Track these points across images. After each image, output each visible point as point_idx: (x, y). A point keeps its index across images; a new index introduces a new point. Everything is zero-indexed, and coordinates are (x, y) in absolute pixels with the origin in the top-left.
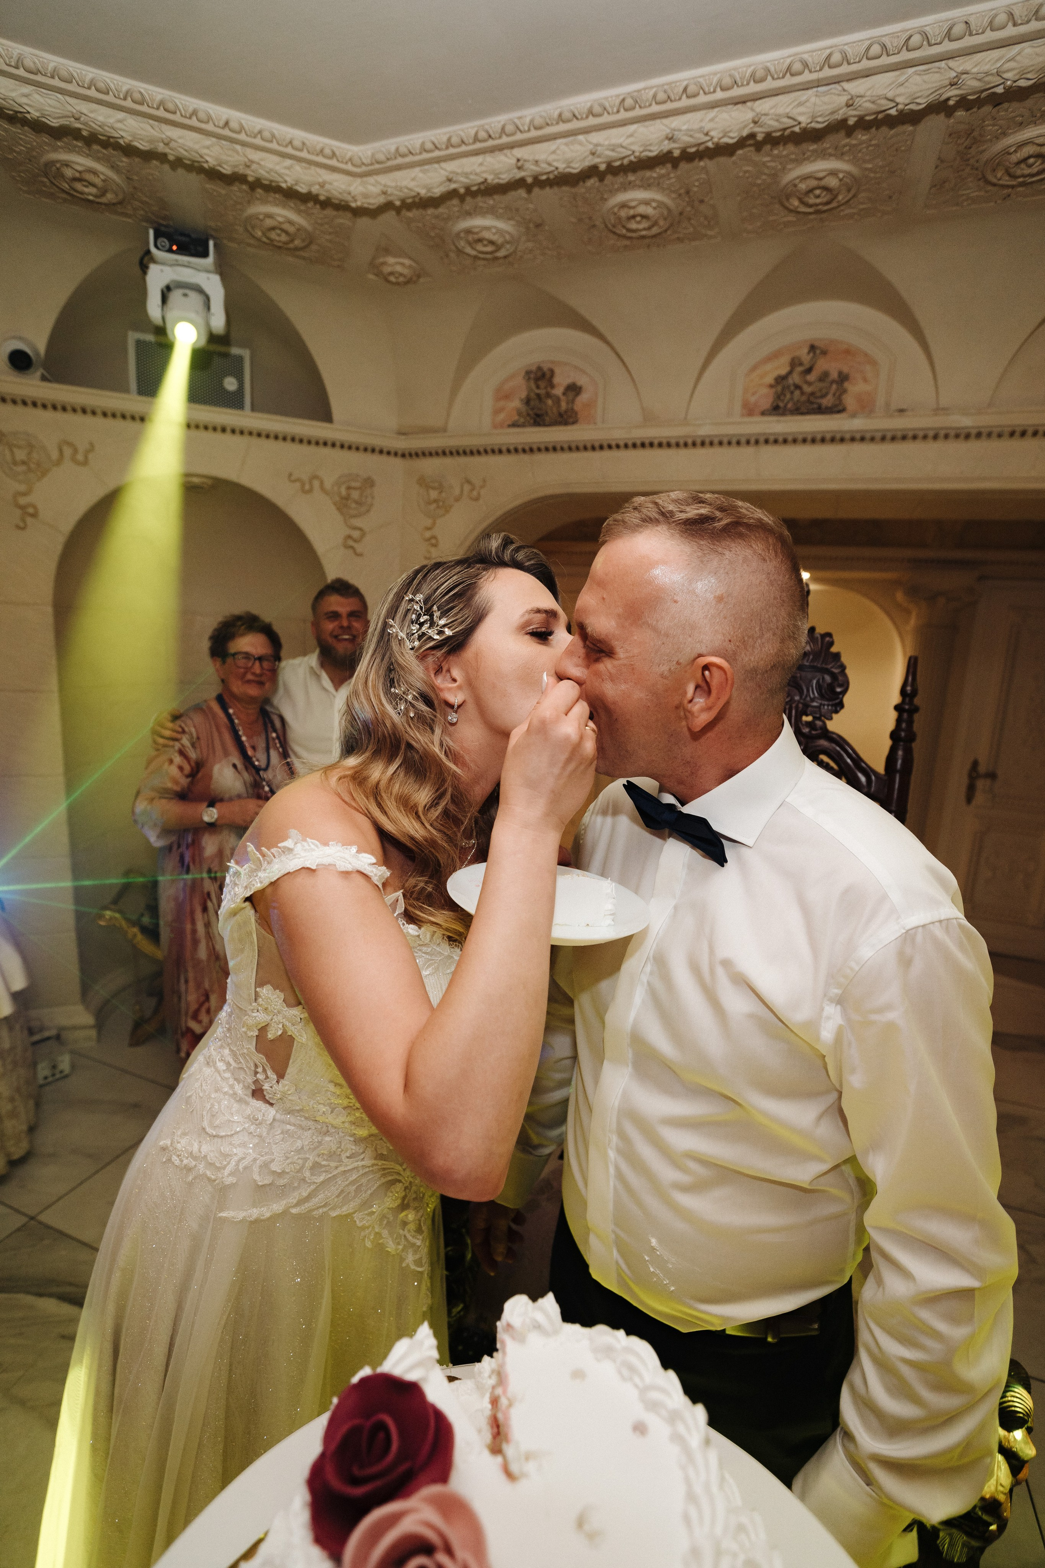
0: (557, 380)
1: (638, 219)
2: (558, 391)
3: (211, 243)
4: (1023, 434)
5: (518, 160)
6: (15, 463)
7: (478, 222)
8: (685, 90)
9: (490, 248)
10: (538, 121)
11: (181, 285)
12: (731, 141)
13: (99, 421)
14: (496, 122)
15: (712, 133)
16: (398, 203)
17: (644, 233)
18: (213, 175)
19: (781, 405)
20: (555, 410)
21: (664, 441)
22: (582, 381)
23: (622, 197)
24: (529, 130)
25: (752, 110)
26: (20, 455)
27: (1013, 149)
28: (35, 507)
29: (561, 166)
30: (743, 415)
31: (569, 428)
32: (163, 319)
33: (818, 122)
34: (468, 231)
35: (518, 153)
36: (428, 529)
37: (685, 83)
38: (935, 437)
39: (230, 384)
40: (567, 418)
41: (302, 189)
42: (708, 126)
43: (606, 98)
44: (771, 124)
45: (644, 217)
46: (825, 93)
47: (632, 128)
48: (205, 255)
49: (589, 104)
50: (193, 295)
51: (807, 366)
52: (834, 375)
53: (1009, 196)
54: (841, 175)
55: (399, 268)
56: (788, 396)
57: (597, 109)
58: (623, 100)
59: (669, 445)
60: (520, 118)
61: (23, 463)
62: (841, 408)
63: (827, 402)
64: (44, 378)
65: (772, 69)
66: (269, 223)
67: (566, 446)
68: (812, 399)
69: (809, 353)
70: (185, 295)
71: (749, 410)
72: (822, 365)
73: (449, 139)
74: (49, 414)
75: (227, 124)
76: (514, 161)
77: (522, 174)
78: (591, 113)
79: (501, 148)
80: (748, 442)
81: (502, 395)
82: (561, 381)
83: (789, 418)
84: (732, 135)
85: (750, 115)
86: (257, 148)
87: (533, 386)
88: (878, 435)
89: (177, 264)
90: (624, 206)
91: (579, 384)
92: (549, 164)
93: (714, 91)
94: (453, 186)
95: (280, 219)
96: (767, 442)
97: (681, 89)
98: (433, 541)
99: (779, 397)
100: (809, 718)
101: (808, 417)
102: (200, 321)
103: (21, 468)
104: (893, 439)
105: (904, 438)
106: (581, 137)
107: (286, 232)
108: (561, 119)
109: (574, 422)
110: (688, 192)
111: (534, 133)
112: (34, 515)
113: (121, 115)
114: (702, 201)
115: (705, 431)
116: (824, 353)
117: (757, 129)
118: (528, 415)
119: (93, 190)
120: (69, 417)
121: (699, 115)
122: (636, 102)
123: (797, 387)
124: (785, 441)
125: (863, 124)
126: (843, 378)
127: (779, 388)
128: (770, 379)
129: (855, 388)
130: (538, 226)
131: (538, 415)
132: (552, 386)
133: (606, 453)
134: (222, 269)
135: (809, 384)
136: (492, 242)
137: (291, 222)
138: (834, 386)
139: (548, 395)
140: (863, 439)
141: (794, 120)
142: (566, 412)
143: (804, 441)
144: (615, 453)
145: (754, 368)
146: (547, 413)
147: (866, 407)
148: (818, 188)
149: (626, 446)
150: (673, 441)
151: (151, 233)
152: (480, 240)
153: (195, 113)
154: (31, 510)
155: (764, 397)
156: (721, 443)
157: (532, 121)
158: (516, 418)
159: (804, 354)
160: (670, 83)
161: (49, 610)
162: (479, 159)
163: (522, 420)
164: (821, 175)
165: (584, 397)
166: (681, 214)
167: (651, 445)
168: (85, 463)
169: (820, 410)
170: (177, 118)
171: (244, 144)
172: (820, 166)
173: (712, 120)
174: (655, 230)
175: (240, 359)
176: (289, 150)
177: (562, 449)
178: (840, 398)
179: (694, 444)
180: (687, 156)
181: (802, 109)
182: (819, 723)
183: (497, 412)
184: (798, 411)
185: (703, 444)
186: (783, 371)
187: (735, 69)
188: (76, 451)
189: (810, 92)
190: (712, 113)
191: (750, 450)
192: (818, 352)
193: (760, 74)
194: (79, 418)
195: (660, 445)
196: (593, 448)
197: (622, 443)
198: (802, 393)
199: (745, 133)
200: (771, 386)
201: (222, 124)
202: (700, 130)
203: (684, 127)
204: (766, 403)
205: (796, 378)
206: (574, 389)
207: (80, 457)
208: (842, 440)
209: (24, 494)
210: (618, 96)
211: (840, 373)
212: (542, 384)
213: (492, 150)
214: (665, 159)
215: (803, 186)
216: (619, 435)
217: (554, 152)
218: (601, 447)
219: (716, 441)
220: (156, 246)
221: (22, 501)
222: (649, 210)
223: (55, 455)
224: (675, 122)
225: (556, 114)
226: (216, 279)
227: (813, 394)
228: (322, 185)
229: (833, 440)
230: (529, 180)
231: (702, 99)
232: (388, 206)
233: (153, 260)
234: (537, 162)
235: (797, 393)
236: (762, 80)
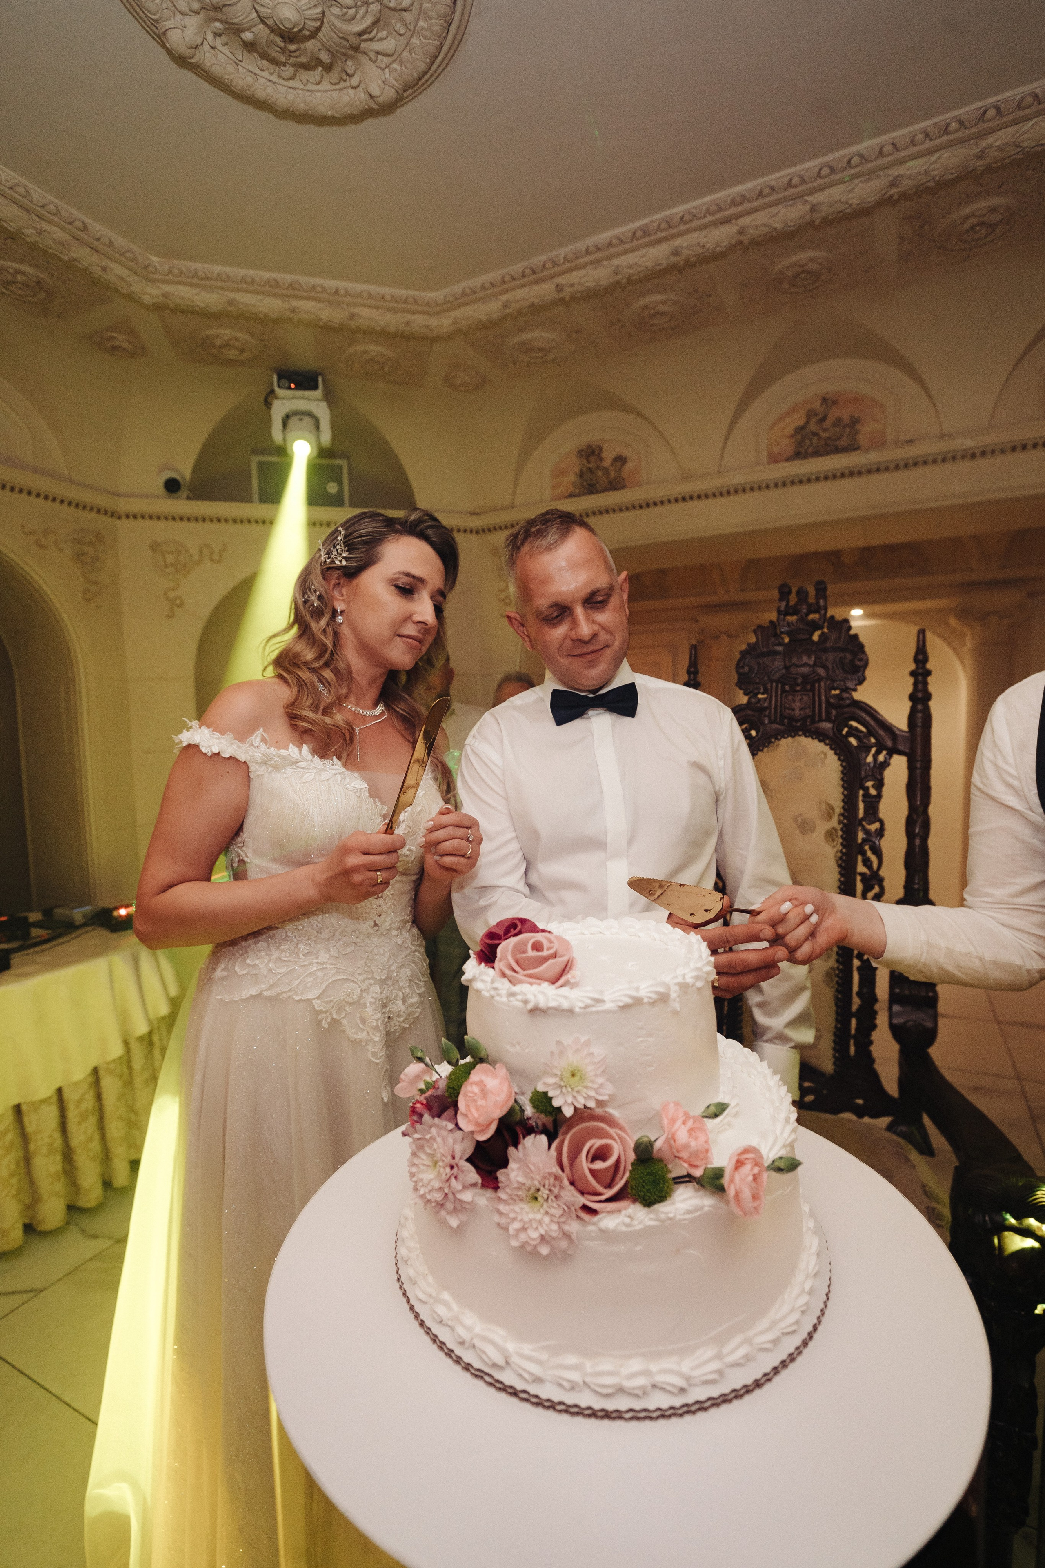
0: (604, 455)
1: (658, 316)
2: (607, 463)
3: (320, 379)
4: (1024, 447)
5: (557, 286)
6: (166, 565)
7: (528, 335)
8: (682, 218)
9: (540, 355)
10: (570, 256)
11: (297, 413)
12: (724, 249)
13: (231, 527)
14: (537, 261)
15: (708, 246)
16: (465, 330)
17: (665, 326)
18: (326, 329)
19: (802, 450)
20: (605, 479)
21: (702, 493)
22: (626, 452)
23: (642, 302)
24: (564, 263)
25: (736, 224)
26: (170, 559)
27: (959, 222)
28: (182, 600)
29: (591, 285)
30: (769, 463)
31: (618, 492)
32: (284, 440)
33: (791, 226)
34: (522, 344)
35: (557, 281)
36: (503, 591)
37: (680, 215)
38: (944, 460)
39: (332, 488)
40: (616, 485)
41: (392, 329)
42: (703, 241)
43: (622, 233)
44: (752, 233)
45: (662, 314)
46: (791, 205)
47: (644, 251)
48: (315, 387)
49: (608, 239)
50: (307, 421)
51: (821, 415)
52: (846, 420)
53: (969, 256)
54: (820, 261)
55: (467, 379)
56: (807, 442)
57: (615, 241)
58: (635, 233)
59: (707, 496)
60: (556, 256)
61: (172, 565)
62: (855, 446)
63: (844, 442)
64: (189, 498)
65: (748, 196)
66: (366, 357)
67: (617, 508)
68: (829, 442)
69: (822, 404)
70: (301, 420)
71: (774, 459)
72: (835, 413)
73: (503, 278)
74: (193, 525)
75: (336, 292)
76: (553, 287)
77: (561, 295)
78: (610, 245)
79: (543, 280)
80: (776, 485)
81: (559, 473)
82: (608, 455)
83: (810, 460)
84: (724, 244)
85: (735, 229)
86: (357, 305)
87: (585, 462)
88: (892, 465)
89: (294, 398)
90: (646, 307)
91: (623, 455)
92: (582, 284)
93: (705, 217)
94: (508, 311)
95: (373, 354)
96: (793, 483)
97: (678, 219)
98: (508, 601)
99: (800, 444)
100: (837, 692)
101: (828, 457)
102: (313, 438)
103: (171, 569)
104: (906, 466)
105: (915, 464)
106: (605, 263)
107: (379, 363)
108: (587, 252)
109: (623, 487)
110: (696, 291)
111: (568, 265)
112: (181, 606)
113: (259, 297)
114: (709, 296)
115: (737, 479)
116: (835, 403)
117: (742, 238)
118: (583, 486)
119: (234, 352)
120: (208, 526)
121: (695, 235)
122: (644, 232)
123: (815, 434)
124: (809, 481)
125: (827, 222)
126: (855, 421)
127: (799, 437)
128: (790, 430)
129: (867, 430)
130: (578, 332)
131: (591, 485)
132: (601, 460)
133: (653, 510)
134: (329, 397)
135: (826, 430)
136: (541, 350)
137: (381, 355)
138: (848, 429)
139: (598, 468)
140: (878, 470)
141: (771, 227)
142: (615, 479)
143: (826, 478)
144: (659, 508)
145: (774, 424)
146: (598, 482)
147: (879, 443)
148: (803, 272)
149: (669, 501)
150: (710, 493)
151: (275, 377)
152: (532, 349)
153: (314, 287)
154: (178, 602)
155: (786, 445)
156: (752, 489)
157: (565, 258)
158: (573, 489)
159: (817, 405)
160: (669, 216)
161: (191, 683)
162: (527, 289)
163: (577, 491)
164: (804, 262)
165: (629, 466)
166: (693, 307)
167: (691, 498)
168: (219, 561)
169: (837, 450)
170: (301, 293)
171: (348, 304)
172: (802, 256)
173: (706, 236)
174: (673, 323)
175: (340, 467)
176: (382, 303)
177: (614, 511)
178: (854, 438)
179: (729, 493)
180: (689, 264)
181: (776, 219)
182: (845, 695)
183: (555, 486)
184: (817, 453)
185: (736, 491)
186: (801, 422)
187: (719, 199)
188: (212, 552)
189: (780, 207)
190: (705, 232)
191: (779, 492)
192: (830, 402)
193: (738, 200)
194: (216, 526)
195: (699, 497)
196: (641, 507)
197: (665, 500)
198: (820, 438)
199: (734, 241)
200: (792, 436)
201: (333, 291)
202: (698, 244)
203: (686, 244)
204: (789, 451)
205: (813, 427)
206: (620, 460)
207: (216, 557)
208: (860, 473)
209: (174, 589)
210: (630, 230)
211: (852, 418)
212: (592, 459)
213: (536, 282)
214: (671, 269)
215: (790, 273)
216: (661, 492)
217: (585, 276)
218: (648, 505)
219: (748, 488)
220: (279, 386)
221: (172, 595)
222: (667, 308)
223: (196, 556)
224: (677, 242)
225: (584, 248)
226: (324, 405)
227: (829, 438)
228: (407, 323)
229: (852, 474)
230: (567, 298)
231: (696, 223)
232: (458, 332)
233: (277, 398)
234: (572, 285)
235: (815, 439)
236: (741, 203)
